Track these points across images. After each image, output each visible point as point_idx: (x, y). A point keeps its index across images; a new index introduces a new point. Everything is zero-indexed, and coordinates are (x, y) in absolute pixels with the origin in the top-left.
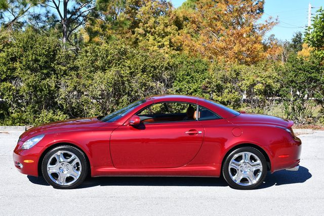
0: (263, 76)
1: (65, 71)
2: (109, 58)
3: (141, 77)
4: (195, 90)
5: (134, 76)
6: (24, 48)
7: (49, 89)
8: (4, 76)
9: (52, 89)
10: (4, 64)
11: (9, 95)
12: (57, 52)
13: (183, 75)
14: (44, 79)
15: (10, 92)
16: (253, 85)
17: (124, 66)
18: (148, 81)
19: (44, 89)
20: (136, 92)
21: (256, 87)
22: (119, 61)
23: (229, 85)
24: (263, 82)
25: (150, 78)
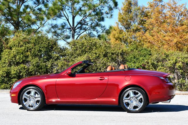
0: (182, 57)
1: (58, 57)
2: (84, 48)
3: (103, 60)
4: (137, 67)
5: (99, 59)
6: (34, 44)
7: (46, 68)
8: (22, 61)
9: (48, 68)
10: (22, 53)
11: (24, 72)
12: (53, 46)
13: (131, 58)
14: (45, 62)
15: (24, 70)
16: (175, 63)
17: (93, 53)
18: (107, 62)
19: (43, 68)
20: (100, 69)
21: (177, 65)
22: (90, 50)
23: (160, 64)
24: (182, 61)
25: (109, 60)
